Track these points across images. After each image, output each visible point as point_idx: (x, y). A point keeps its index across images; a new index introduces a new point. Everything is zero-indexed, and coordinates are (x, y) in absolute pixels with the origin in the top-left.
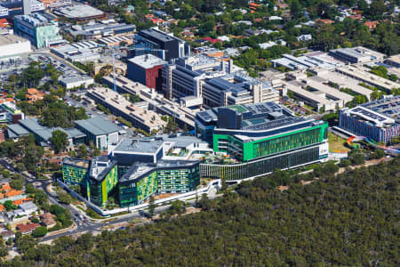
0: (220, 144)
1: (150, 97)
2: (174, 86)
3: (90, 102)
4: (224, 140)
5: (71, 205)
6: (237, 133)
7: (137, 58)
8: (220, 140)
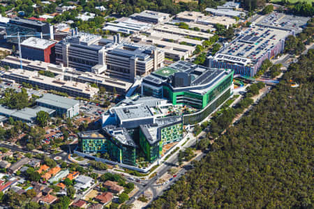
0: (178, 99)
1: (61, 71)
2: (70, 59)
3: (12, 82)
4: (181, 96)
5: (109, 170)
6: (191, 89)
7: (25, 41)
8: (178, 96)
